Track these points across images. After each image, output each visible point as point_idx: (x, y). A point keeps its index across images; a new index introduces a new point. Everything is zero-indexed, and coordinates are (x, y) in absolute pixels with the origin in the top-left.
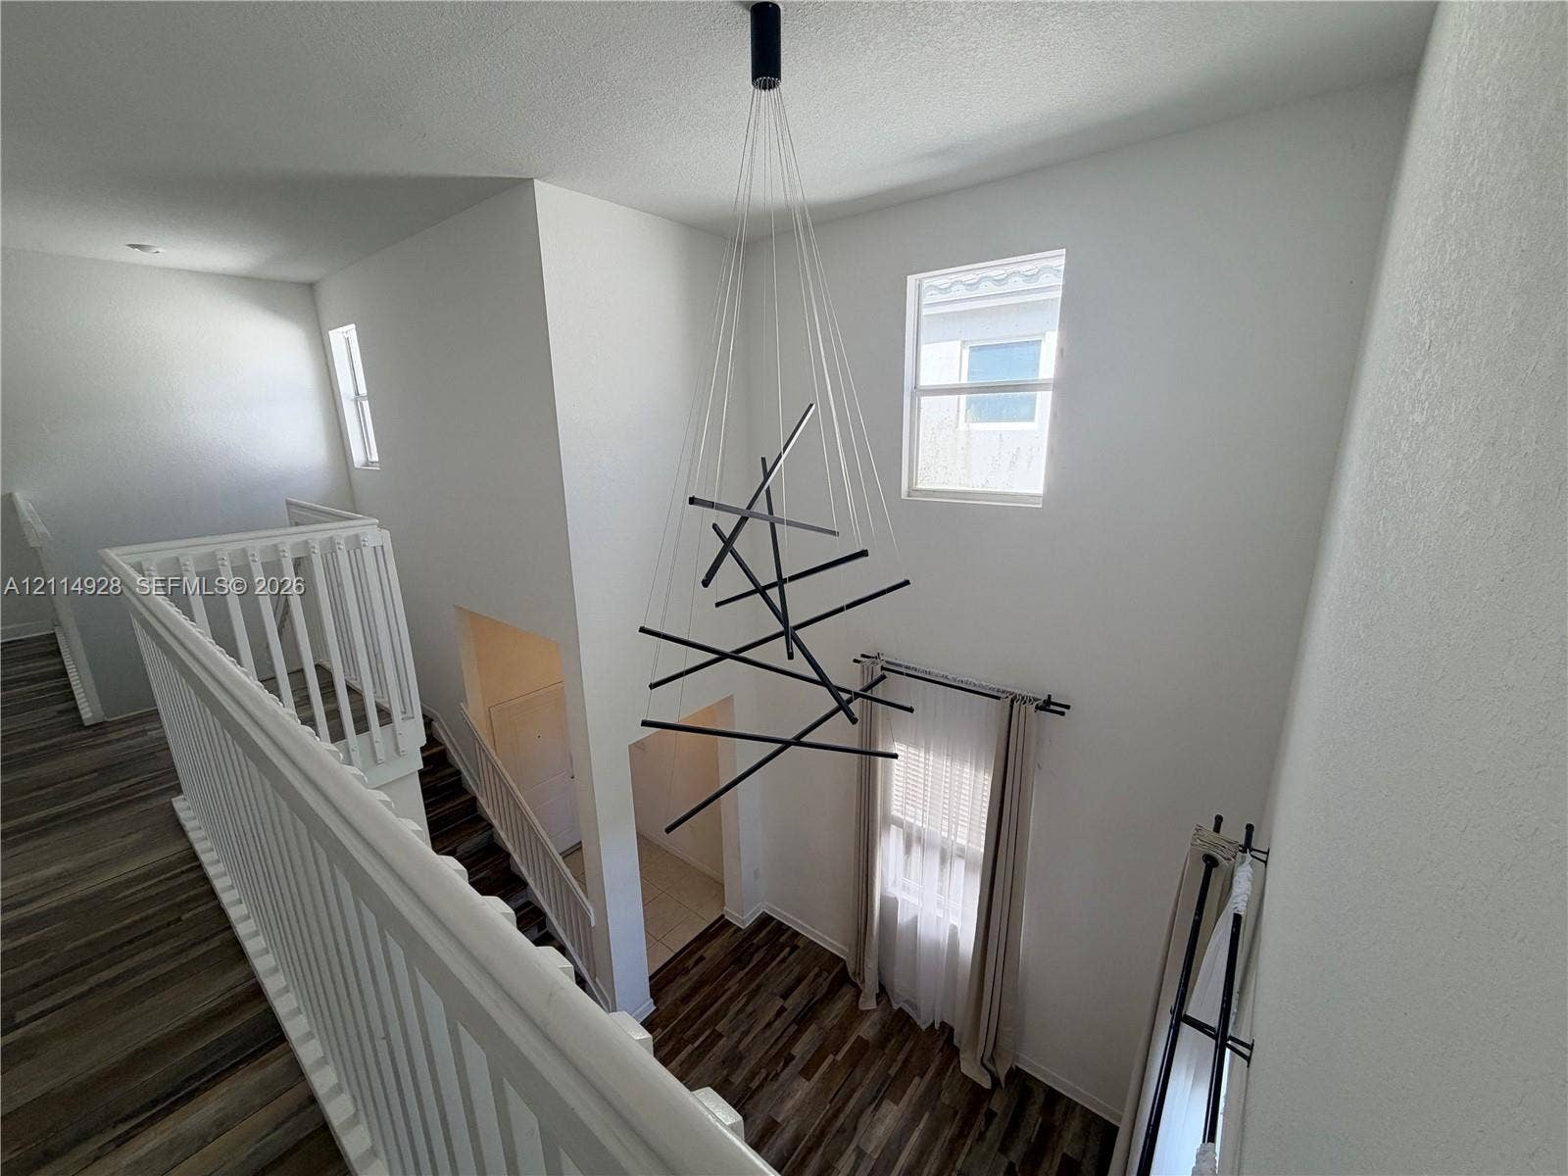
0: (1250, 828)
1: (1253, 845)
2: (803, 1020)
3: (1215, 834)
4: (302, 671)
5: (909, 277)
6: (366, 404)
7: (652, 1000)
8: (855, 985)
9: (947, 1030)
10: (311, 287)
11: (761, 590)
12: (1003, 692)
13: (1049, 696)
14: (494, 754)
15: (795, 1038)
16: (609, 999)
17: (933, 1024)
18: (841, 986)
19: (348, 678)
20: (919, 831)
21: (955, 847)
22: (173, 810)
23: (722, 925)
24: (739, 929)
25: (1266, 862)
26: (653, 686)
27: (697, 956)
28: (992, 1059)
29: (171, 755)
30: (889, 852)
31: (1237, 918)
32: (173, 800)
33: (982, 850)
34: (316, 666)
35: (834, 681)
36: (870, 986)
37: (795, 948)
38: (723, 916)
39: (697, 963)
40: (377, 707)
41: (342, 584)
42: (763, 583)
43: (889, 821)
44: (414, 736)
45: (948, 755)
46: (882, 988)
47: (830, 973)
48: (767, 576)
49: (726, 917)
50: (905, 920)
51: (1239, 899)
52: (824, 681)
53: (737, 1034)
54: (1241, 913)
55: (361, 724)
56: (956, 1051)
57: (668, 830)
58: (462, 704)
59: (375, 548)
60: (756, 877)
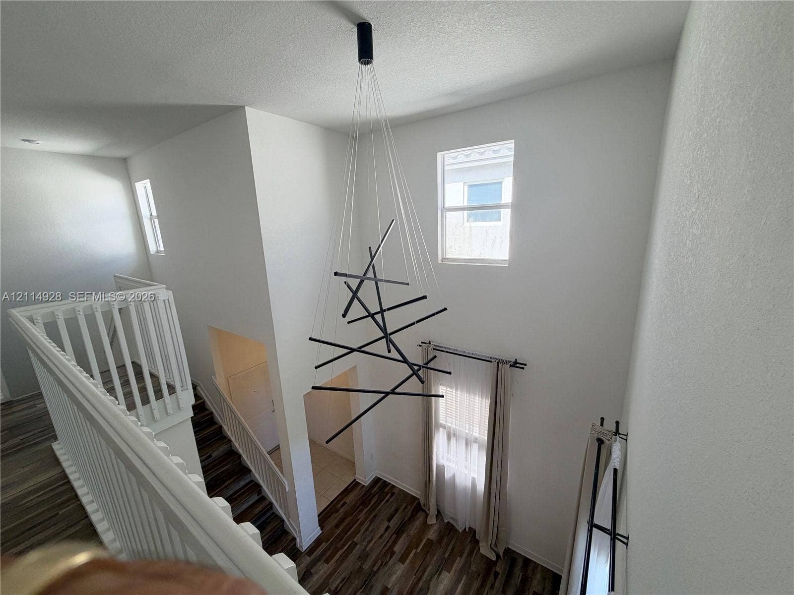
0: (617, 423)
1: (620, 431)
2: (399, 532)
3: (601, 427)
4: (124, 365)
5: (438, 153)
6: (156, 221)
7: (319, 528)
8: (424, 511)
9: (472, 531)
10: (125, 160)
11: (372, 316)
12: (493, 358)
13: (516, 359)
14: (230, 402)
15: (395, 542)
16: (297, 529)
17: (465, 529)
18: (417, 512)
19: (150, 369)
20: (454, 430)
21: (473, 438)
22: (53, 450)
23: (355, 484)
24: (364, 486)
25: (626, 440)
26: (316, 368)
27: (342, 502)
28: (496, 545)
29: (50, 418)
30: (439, 441)
31: (615, 470)
32: (52, 444)
33: (486, 438)
34: (132, 362)
35: (411, 360)
36: (433, 512)
37: (393, 494)
38: (355, 480)
39: (343, 505)
40: (167, 384)
41: (146, 318)
42: (372, 312)
43: (438, 426)
44: (187, 399)
45: (467, 391)
46: (438, 511)
47: (411, 506)
48: (374, 308)
49: (357, 480)
50: (449, 476)
51: (616, 461)
52: (405, 361)
53: (365, 543)
54: (617, 468)
55: (159, 394)
56: (477, 542)
57: (327, 442)
58: (213, 377)
59: (164, 300)
60: (372, 458)
